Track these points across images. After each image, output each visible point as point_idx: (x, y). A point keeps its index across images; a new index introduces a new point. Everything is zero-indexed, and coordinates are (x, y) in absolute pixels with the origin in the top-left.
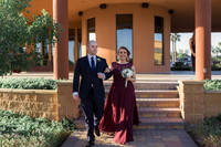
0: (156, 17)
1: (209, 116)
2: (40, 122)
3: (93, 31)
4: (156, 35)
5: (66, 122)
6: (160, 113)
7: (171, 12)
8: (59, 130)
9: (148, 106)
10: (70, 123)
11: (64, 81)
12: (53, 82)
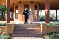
0: (35, 6)
1: (49, 33)
2: (2, 35)
3: (17, 9)
4: (35, 10)
5: (10, 35)
6: (36, 32)
7: (39, 4)
8: (8, 37)
9: (32, 30)
10: (11, 35)
11: (9, 23)
12: (6, 24)
